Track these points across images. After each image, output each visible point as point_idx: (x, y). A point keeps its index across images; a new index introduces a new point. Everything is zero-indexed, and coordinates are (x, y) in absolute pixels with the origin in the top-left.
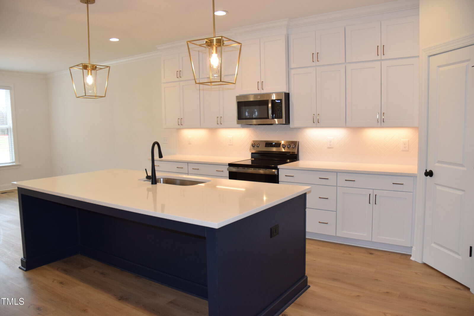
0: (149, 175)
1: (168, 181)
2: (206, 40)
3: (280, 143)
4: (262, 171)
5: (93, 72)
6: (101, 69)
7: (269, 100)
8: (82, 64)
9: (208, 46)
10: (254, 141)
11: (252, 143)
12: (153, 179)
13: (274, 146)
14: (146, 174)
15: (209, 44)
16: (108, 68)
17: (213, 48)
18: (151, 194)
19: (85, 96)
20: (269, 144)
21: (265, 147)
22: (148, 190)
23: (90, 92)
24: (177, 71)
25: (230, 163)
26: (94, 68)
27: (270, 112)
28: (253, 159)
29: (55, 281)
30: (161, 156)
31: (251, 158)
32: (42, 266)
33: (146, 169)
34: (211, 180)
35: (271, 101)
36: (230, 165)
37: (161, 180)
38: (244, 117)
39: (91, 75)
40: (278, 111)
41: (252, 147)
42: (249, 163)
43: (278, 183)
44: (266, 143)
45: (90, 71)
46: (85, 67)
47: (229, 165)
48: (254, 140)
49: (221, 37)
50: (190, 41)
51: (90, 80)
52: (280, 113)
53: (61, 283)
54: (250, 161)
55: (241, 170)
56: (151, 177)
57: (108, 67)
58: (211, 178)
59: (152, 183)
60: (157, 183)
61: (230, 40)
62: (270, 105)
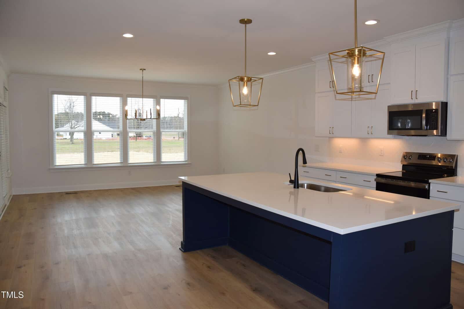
0: (292, 179)
1: (312, 187)
2: (347, 51)
3: (436, 156)
4: (413, 184)
5: (249, 83)
6: (256, 81)
7: (423, 110)
8: (239, 76)
9: (350, 56)
10: (406, 153)
11: (404, 155)
12: (295, 183)
13: (427, 158)
14: (290, 178)
15: (351, 55)
16: (261, 80)
17: (355, 58)
18: (293, 197)
19: (241, 105)
20: (422, 156)
21: (418, 159)
22: (291, 193)
23: (245, 102)
24: (330, 82)
25: (377, 173)
26: (250, 80)
27: (424, 122)
28: (405, 171)
29: (204, 265)
30: (305, 162)
31: (402, 170)
32: (197, 251)
33: (290, 174)
34: (352, 188)
35: (425, 111)
36: (378, 175)
37: (304, 185)
38: (396, 127)
39: (247, 86)
40: (432, 122)
41: (403, 159)
42: (400, 175)
43: (429, 198)
44: (419, 155)
45: (245, 82)
46: (242, 79)
47: (376, 176)
48: (406, 151)
49: (361, 48)
50: (332, 53)
51: (245, 91)
52: (435, 123)
53: (209, 267)
54: (401, 173)
55: (390, 181)
56: (294, 181)
57: (261, 78)
58: (352, 187)
59: (295, 187)
60: (300, 188)
61: (371, 50)
62: (424, 115)
